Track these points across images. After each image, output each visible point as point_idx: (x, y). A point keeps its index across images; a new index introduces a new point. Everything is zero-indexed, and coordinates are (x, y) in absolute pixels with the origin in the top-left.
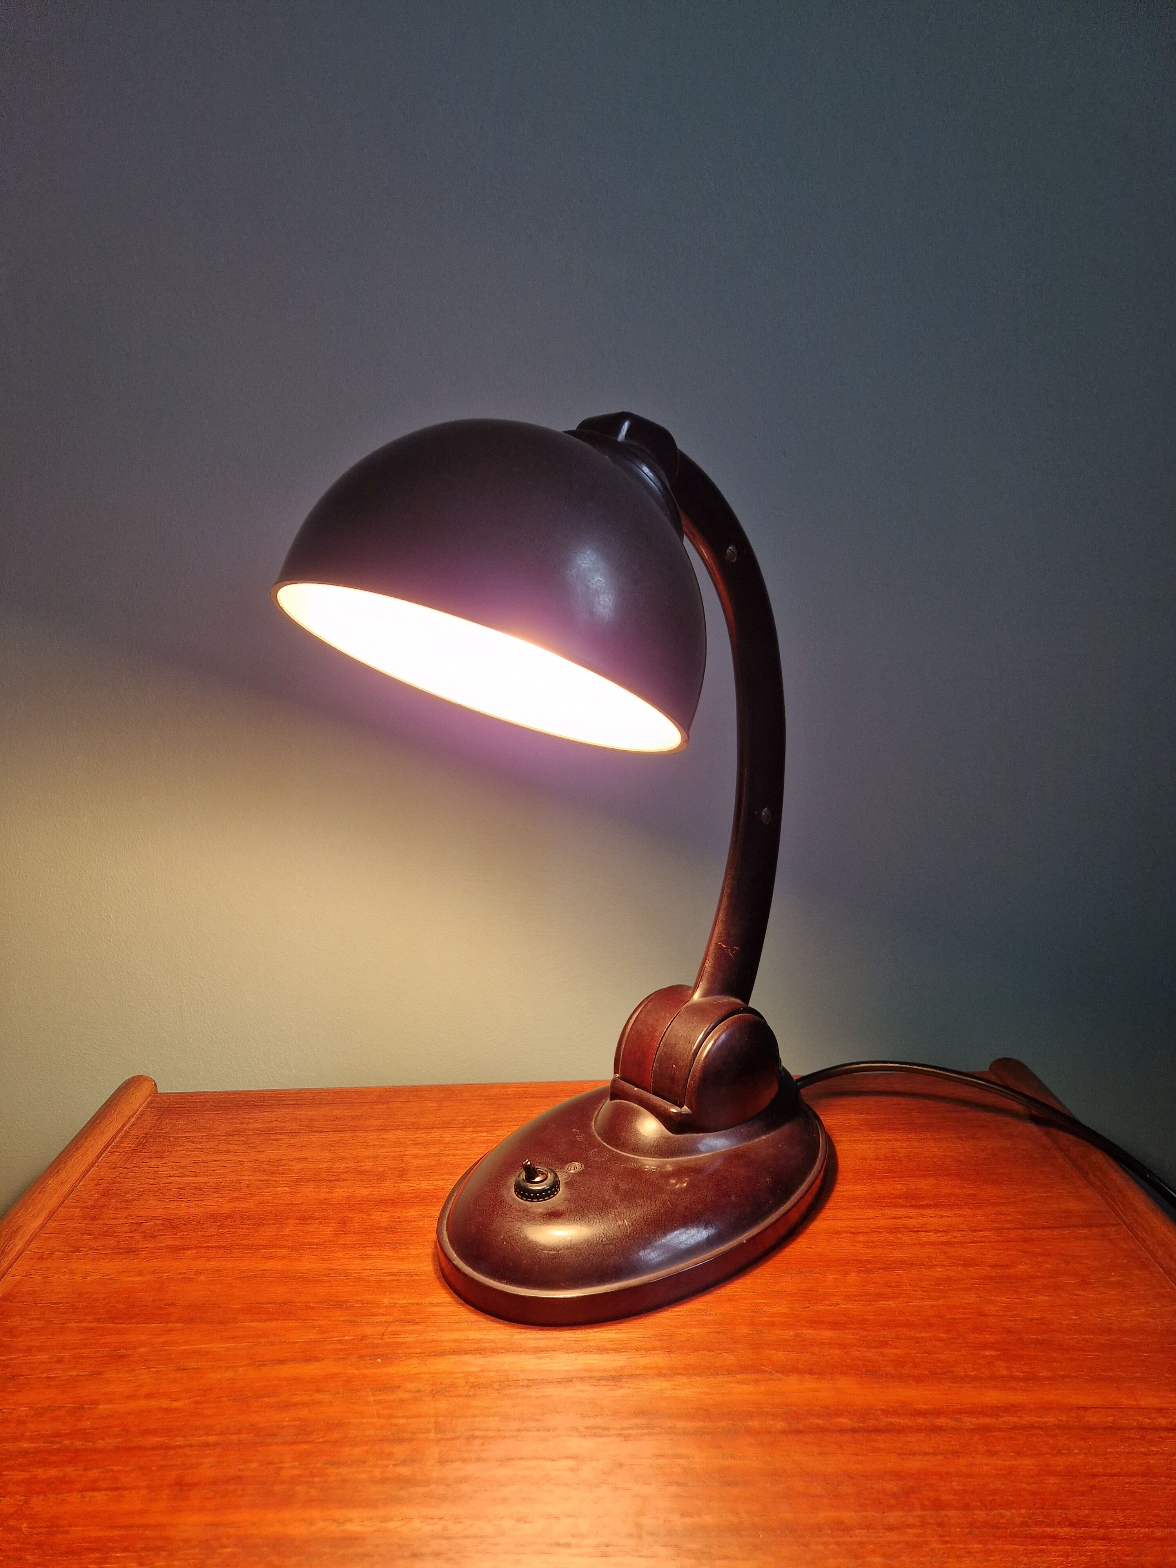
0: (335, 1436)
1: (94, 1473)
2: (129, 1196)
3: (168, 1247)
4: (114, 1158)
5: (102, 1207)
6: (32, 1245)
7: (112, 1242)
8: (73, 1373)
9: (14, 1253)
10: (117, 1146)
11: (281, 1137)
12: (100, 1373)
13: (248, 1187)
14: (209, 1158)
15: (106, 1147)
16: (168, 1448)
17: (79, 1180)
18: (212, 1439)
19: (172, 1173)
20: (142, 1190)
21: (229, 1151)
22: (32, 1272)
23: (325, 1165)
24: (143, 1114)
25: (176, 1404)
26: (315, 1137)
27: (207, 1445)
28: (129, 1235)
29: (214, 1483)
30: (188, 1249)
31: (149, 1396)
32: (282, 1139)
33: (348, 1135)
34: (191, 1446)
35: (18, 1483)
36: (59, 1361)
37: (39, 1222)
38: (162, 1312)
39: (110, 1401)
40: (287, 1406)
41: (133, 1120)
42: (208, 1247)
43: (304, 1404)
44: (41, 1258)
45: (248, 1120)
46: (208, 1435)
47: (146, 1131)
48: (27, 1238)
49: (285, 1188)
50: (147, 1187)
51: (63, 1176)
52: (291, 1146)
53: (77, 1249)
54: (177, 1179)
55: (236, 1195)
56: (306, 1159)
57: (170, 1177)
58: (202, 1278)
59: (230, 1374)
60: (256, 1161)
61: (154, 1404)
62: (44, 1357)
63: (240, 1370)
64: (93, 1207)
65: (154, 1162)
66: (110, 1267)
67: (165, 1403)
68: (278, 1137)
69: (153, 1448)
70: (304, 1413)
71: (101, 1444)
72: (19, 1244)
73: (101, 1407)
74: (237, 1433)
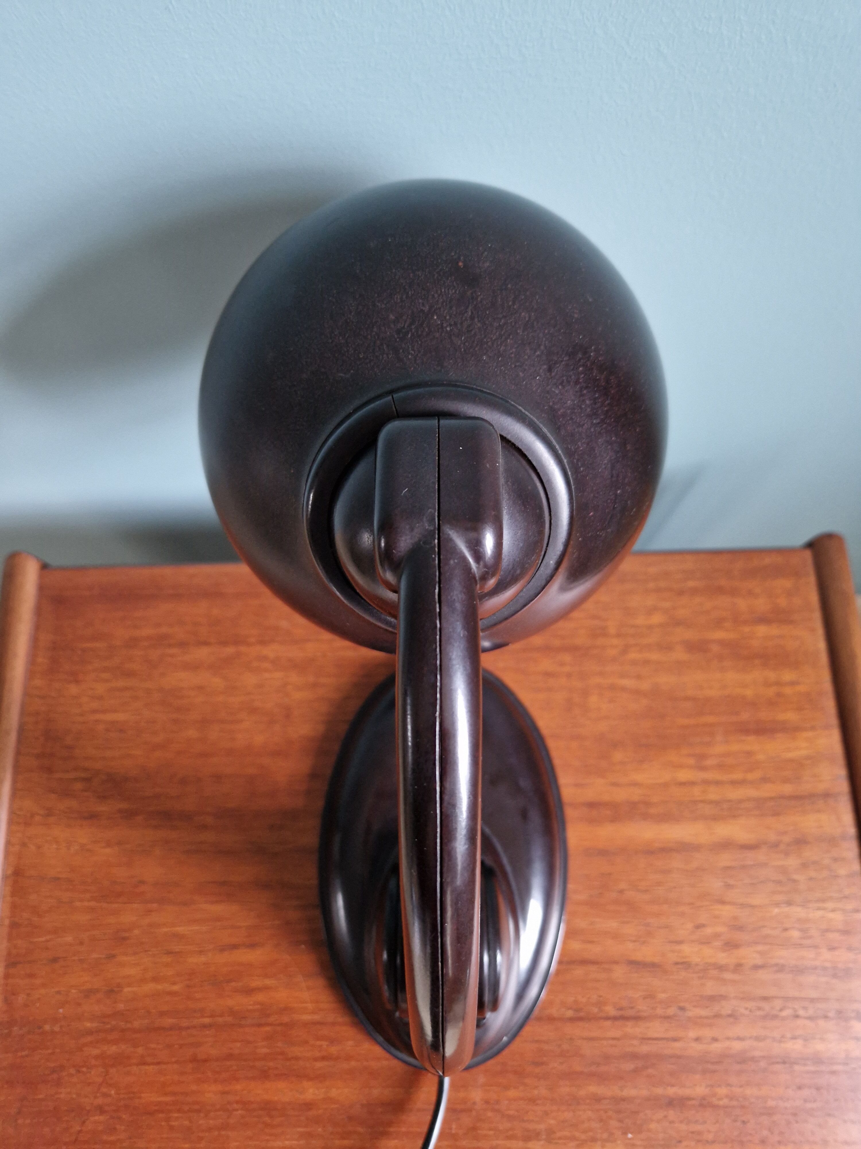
0: (286, 1019)
1: (140, 1050)
3: (120, 811)
5: (51, 756)
8: (95, 956)
11: (175, 650)
12: (115, 956)
13: (162, 730)
14: (120, 684)
16: (181, 1029)
18: (207, 1020)
19: (92, 707)
20: (74, 730)
22: (25, 840)
23: (221, 698)
24: (40, 609)
25: (175, 988)
26: (204, 652)
27: (205, 1026)
29: (218, 1060)
30: (137, 814)
31: (155, 979)
32: (176, 655)
33: (232, 650)
34: (195, 1027)
35: (96, 1057)
36: (81, 943)
38: (138, 890)
39: (129, 985)
40: (249, 991)
41: (33, 622)
42: (152, 812)
43: (259, 989)
45: (139, 622)
46: (203, 1017)
47: (51, 637)
49: (194, 732)
52: (185, 666)
53: (50, 812)
55: (156, 740)
59: (203, 959)
61: (159, 987)
63: (209, 955)
65: (73, 688)
66: (82, 835)
67: (167, 987)
68: (172, 651)
69: (171, 1028)
70: (261, 997)
71: (136, 1024)
73: (126, 990)
74: (221, 1016)
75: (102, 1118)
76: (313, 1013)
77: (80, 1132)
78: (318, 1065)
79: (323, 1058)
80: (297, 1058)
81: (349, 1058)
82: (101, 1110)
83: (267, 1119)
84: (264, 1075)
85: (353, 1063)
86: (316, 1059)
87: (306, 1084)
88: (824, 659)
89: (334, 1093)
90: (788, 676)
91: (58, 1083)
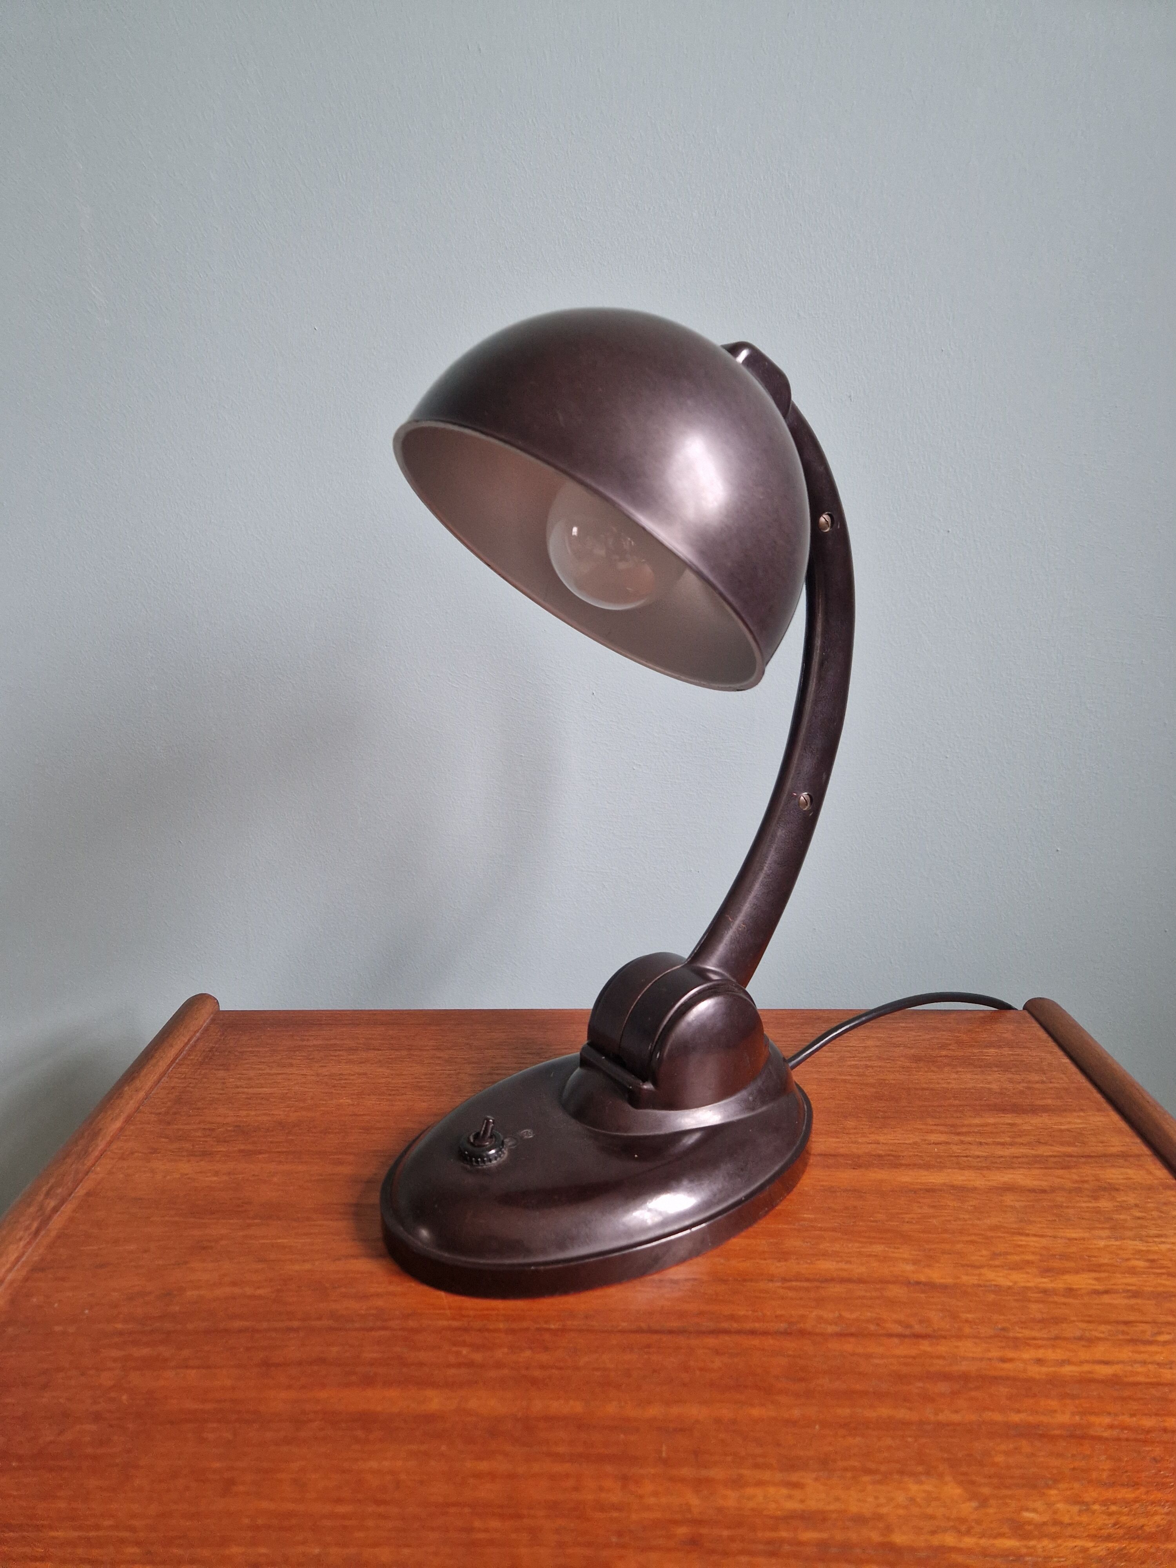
0: (411, 1324)
1: (186, 1353)
2: (199, 1104)
3: (241, 1151)
4: (184, 1069)
5: (175, 1113)
6: (114, 1146)
7: (188, 1145)
8: (161, 1262)
9: (96, 1153)
10: (185, 1058)
11: (341, 1053)
12: (186, 1263)
13: (312, 1099)
14: (274, 1071)
15: (175, 1059)
17: (152, 1088)
18: (296, 1324)
19: (239, 1083)
20: (211, 1099)
21: (291, 1065)
22: (114, 1170)
23: (383, 1080)
24: (207, 1030)
25: (259, 1292)
26: (371, 1054)
27: (291, 1329)
28: (202, 1139)
29: (300, 1363)
30: (260, 1153)
31: (234, 1284)
32: (342, 1056)
33: (404, 1053)
34: (275, 1330)
35: (117, 1360)
36: (145, 1251)
37: (118, 1124)
38: (240, 1209)
39: (196, 1289)
41: (198, 1034)
42: (279, 1152)
43: (378, 1295)
44: (122, 1158)
45: (307, 1038)
46: (290, 1320)
47: (211, 1045)
48: (108, 1138)
49: (347, 1100)
50: (216, 1096)
51: (137, 1083)
52: (350, 1062)
53: (155, 1151)
54: (246, 1090)
55: (302, 1105)
56: (365, 1074)
57: (237, 1087)
58: (275, 1179)
59: (308, 1266)
60: (318, 1075)
61: (237, 1290)
62: (132, 1247)
63: (317, 1263)
64: (167, 1113)
65: (221, 1074)
66: (186, 1167)
67: (249, 1291)
68: (338, 1053)
69: (240, 1331)
70: (380, 1303)
71: (190, 1326)
72: (101, 1144)
73: (189, 1293)
74: (320, 1318)
75: (93, 1427)
76: (454, 1319)
77: (51, 1442)
78: (452, 1371)
79: (459, 1365)
80: (421, 1364)
81: (499, 1365)
82: (97, 1417)
83: (360, 1433)
84: (368, 1381)
85: (506, 1371)
86: (450, 1366)
87: (430, 1393)
88: (1073, 1068)
89: (473, 1404)
90: (1035, 1077)
91: (45, 1387)
